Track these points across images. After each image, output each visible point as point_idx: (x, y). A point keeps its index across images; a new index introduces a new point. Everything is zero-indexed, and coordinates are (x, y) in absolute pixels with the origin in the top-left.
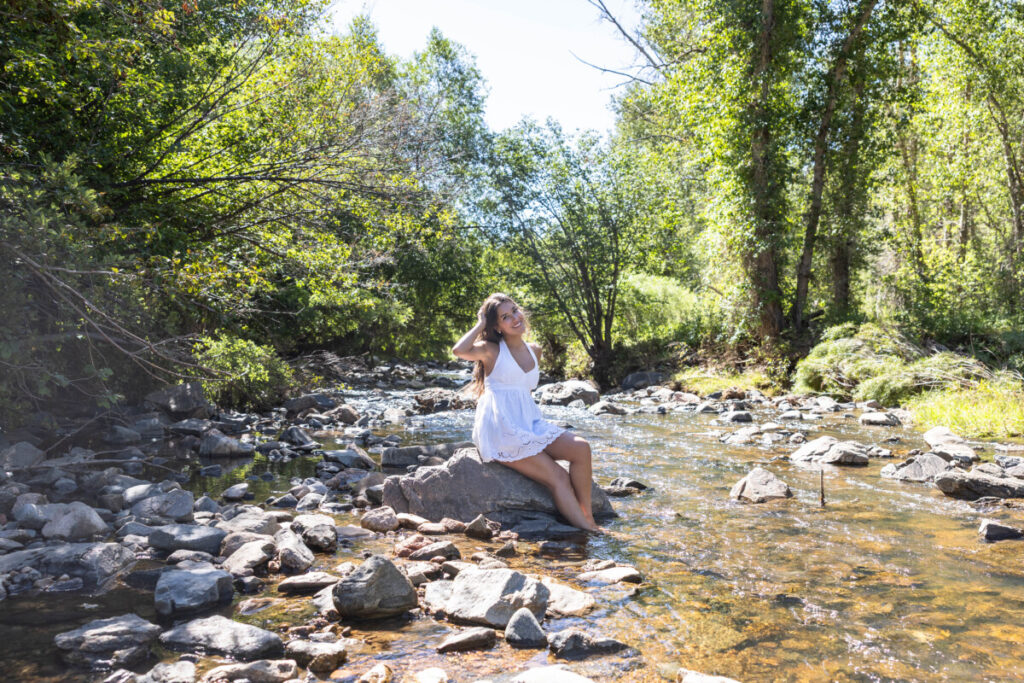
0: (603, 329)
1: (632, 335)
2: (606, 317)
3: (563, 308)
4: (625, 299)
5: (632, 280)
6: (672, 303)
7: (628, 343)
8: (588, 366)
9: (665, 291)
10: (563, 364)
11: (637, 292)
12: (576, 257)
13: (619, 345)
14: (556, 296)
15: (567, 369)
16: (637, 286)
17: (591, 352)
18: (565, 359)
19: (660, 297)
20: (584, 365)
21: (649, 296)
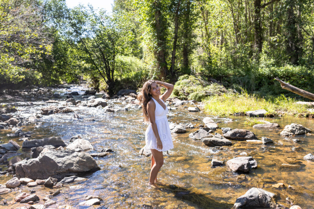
0: (111, 74)
1: (121, 76)
2: (112, 71)
3: (97, 68)
4: (118, 64)
5: (119, 58)
6: (133, 65)
7: (119, 79)
8: (107, 87)
9: (131, 61)
10: (98, 86)
11: (122, 62)
12: (101, 51)
13: (116, 80)
14: (95, 64)
15: (100, 88)
16: (122, 59)
17: (107, 83)
18: (99, 84)
19: (130, 63)
20: (105, 87)
21: (126, 63)
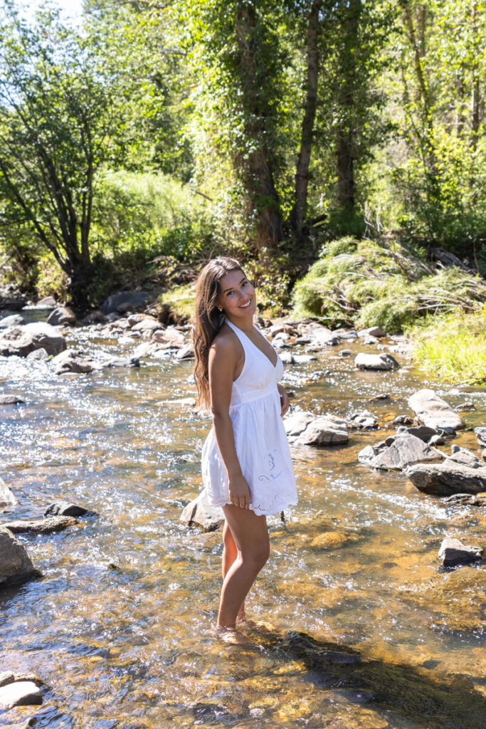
0: (79, 235)
1: (114, 244)
2: (81, 225)
3: (29, 216)
4: (104, 202)
5: (108, 178)
6: (159, 203)
7: (109, 254)
8: (64, 282)
9: (151, 189)
10: (34, 279)
11: (117, 194)
12: (41, 153)
13: (99, 257)
14: (20, 201)
15: (39, 286)
16: (118, 184)
17: (66, 267)
18: (37, 273)
19: (146, 196)
20: (59, 282)
21: (133, 196)
